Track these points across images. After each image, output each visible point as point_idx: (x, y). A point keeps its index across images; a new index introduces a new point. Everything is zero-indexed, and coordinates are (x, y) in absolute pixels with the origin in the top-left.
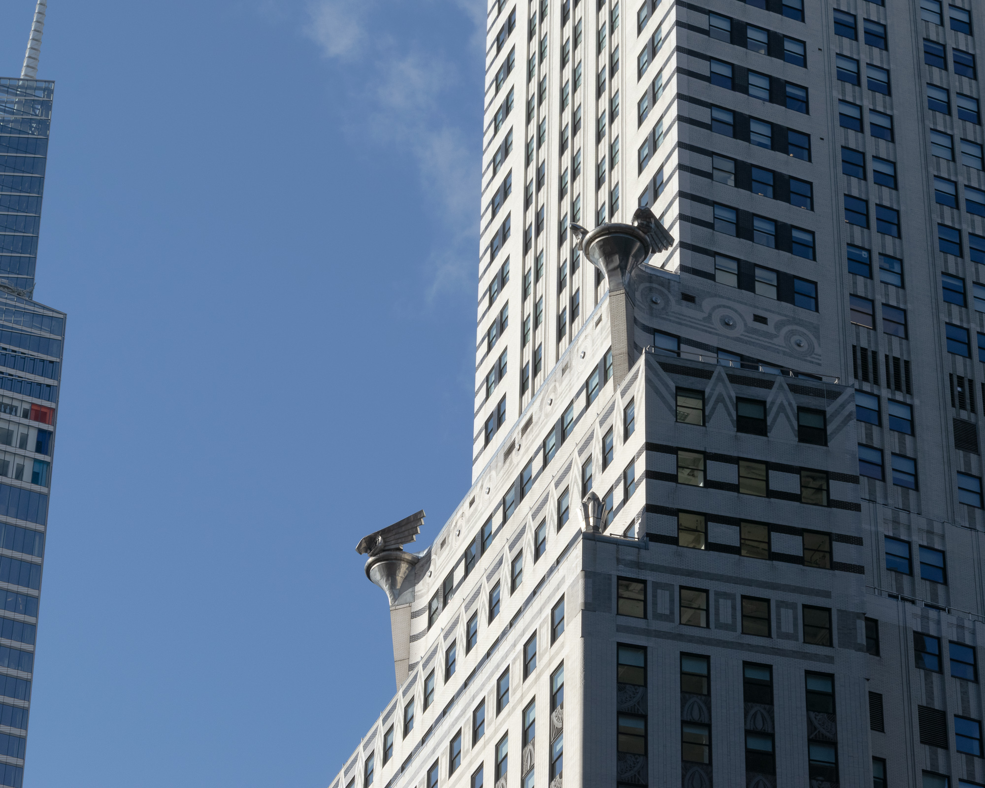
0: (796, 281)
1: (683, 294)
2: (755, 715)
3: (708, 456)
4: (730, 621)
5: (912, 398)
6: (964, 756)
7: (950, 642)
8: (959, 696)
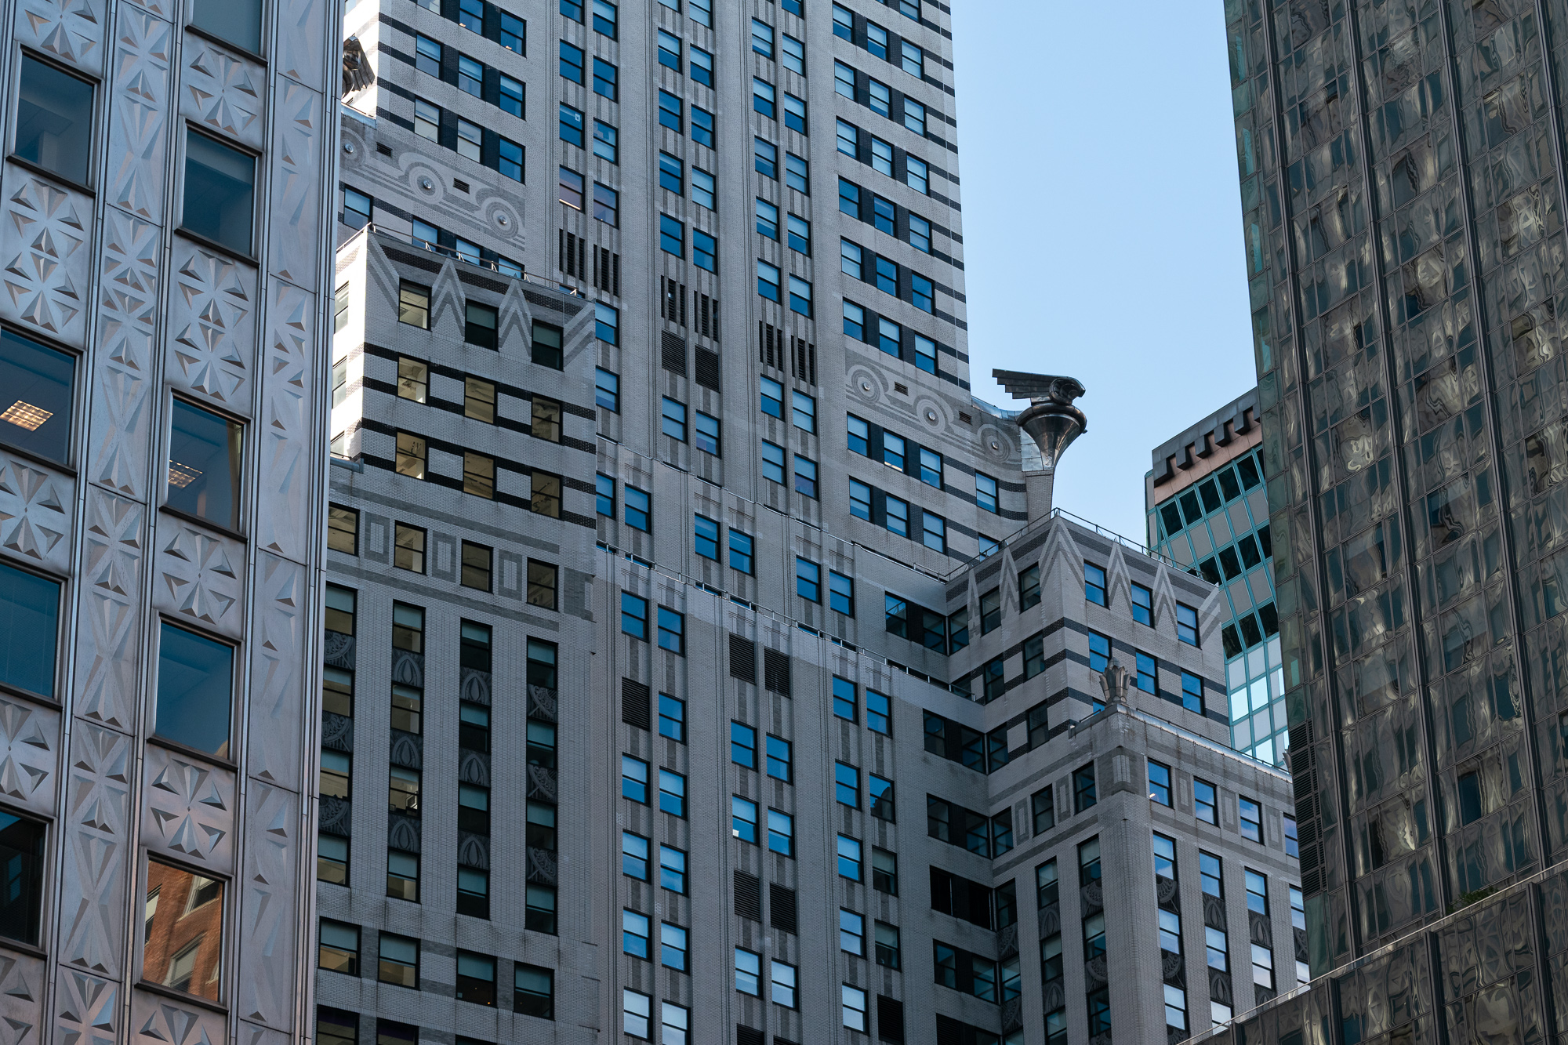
0: (502, 142)
1: (378, 144)
2: (471, 682)
3: (432, 368)
4: (448, 569)
5: (619, 301)
6: (665, 740)
7: (660, 606)
8: (665, 670)
